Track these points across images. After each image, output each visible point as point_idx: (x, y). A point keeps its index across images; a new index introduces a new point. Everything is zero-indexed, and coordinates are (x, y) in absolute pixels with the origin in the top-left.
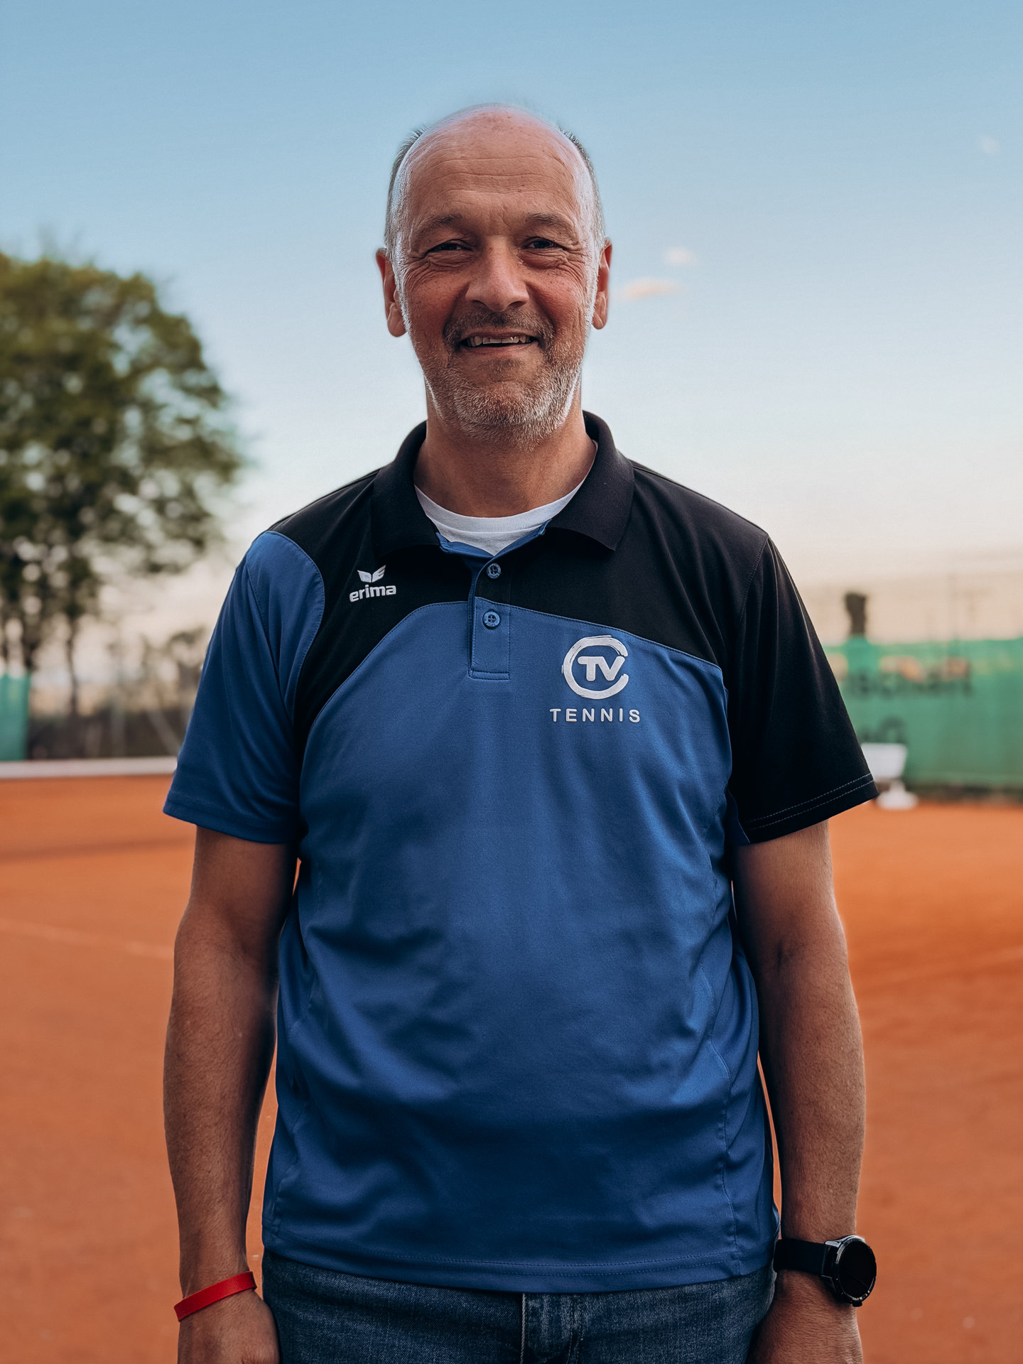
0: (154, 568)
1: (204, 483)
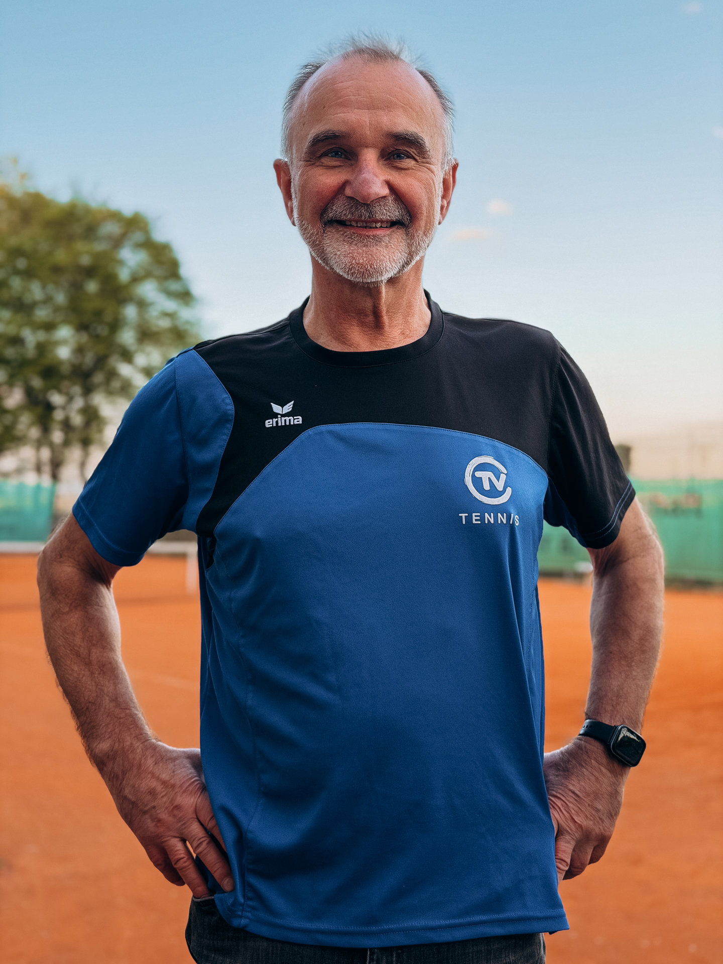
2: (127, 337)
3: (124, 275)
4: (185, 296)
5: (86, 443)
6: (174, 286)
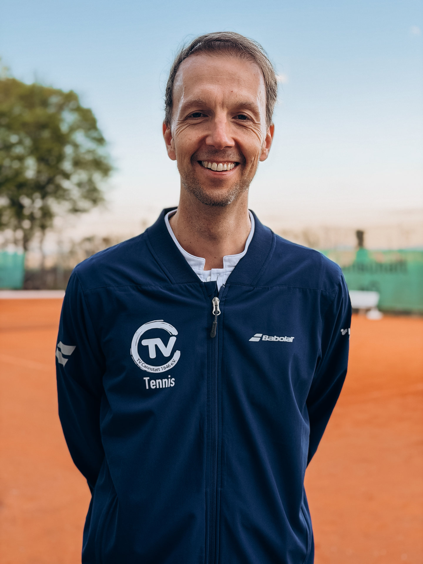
0: (75, 210)
2: (67, 166)
3: (64, 128)
4: (100, 140)
5: (43, 227)
6: (95, 134)
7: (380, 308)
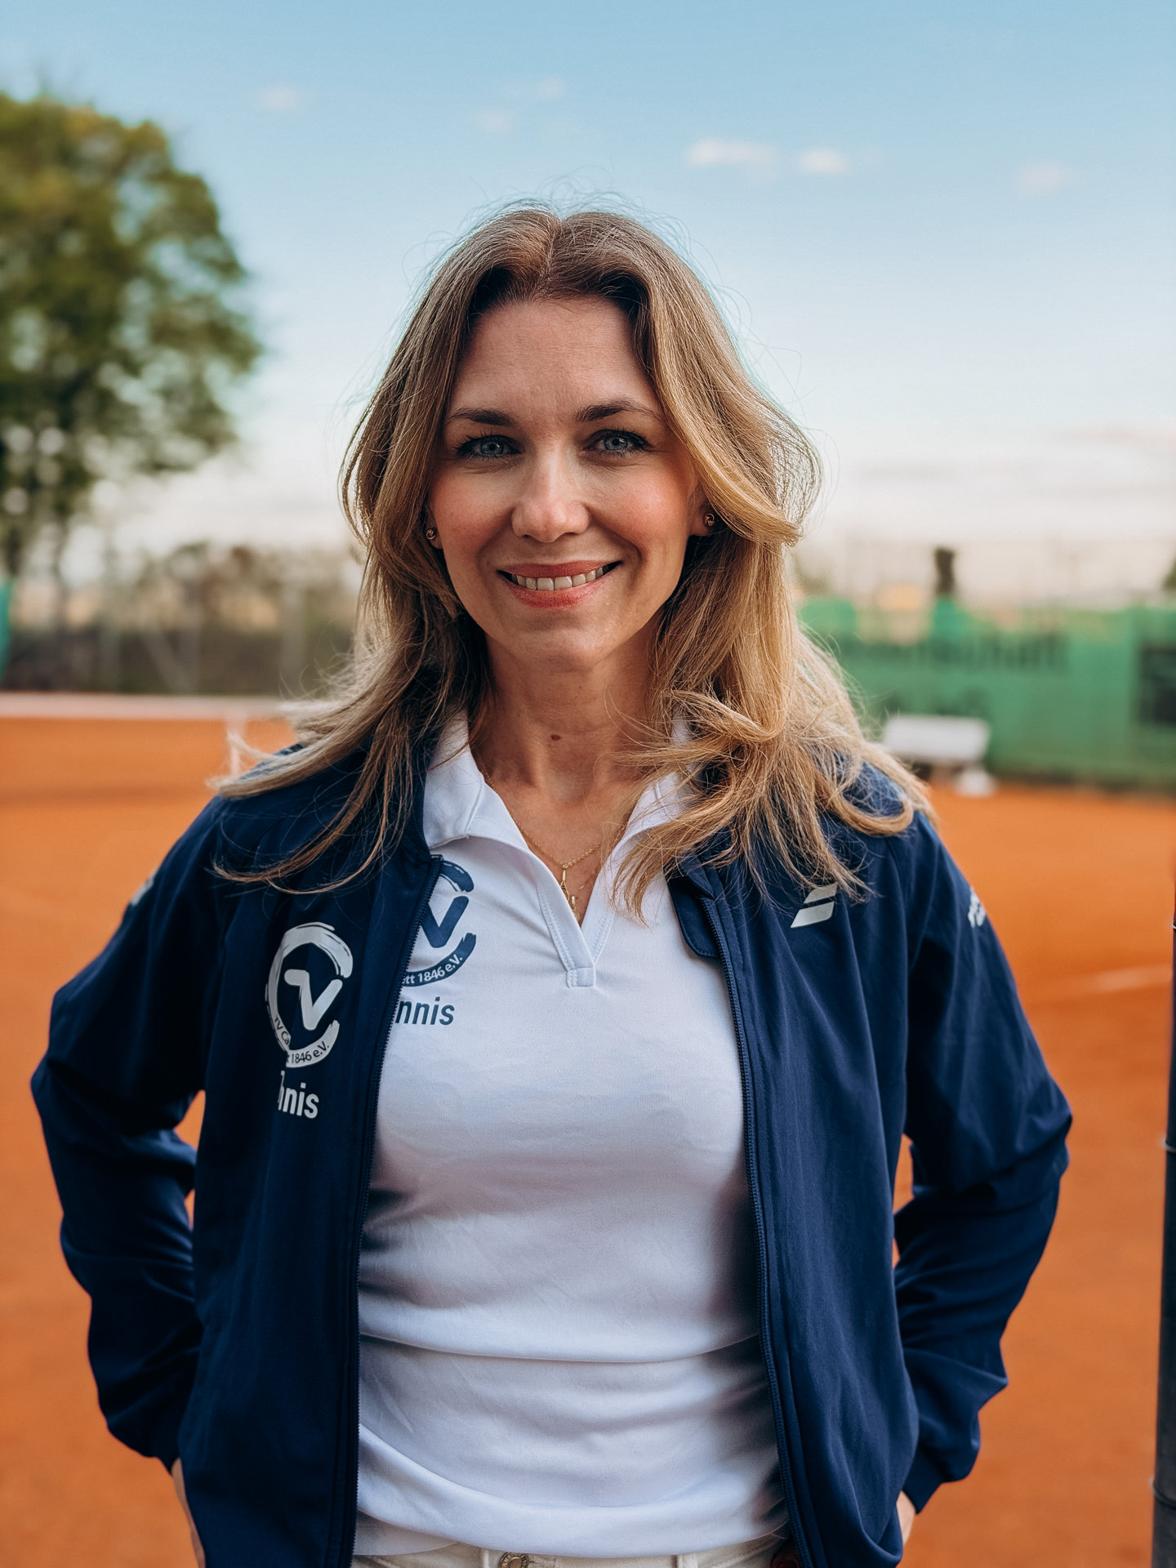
0: (157, 466)
1: (217, 372)
2: (133, 335)
3: (126, 229)
4: (228, 268)
5: (63, 511)
6: (210, 249)
7: (990, 763)
